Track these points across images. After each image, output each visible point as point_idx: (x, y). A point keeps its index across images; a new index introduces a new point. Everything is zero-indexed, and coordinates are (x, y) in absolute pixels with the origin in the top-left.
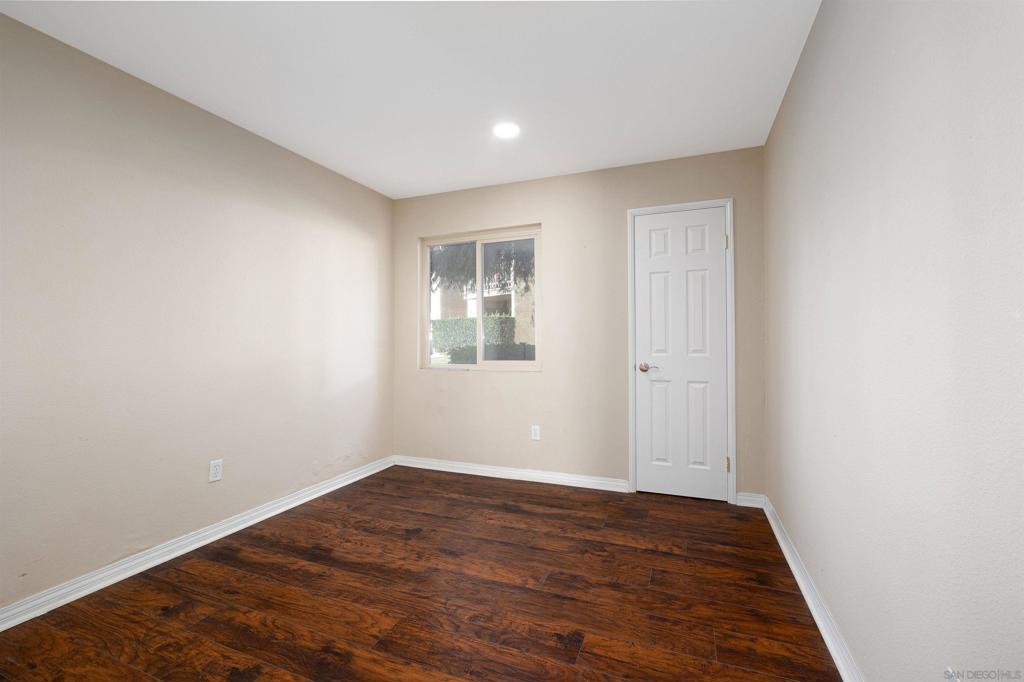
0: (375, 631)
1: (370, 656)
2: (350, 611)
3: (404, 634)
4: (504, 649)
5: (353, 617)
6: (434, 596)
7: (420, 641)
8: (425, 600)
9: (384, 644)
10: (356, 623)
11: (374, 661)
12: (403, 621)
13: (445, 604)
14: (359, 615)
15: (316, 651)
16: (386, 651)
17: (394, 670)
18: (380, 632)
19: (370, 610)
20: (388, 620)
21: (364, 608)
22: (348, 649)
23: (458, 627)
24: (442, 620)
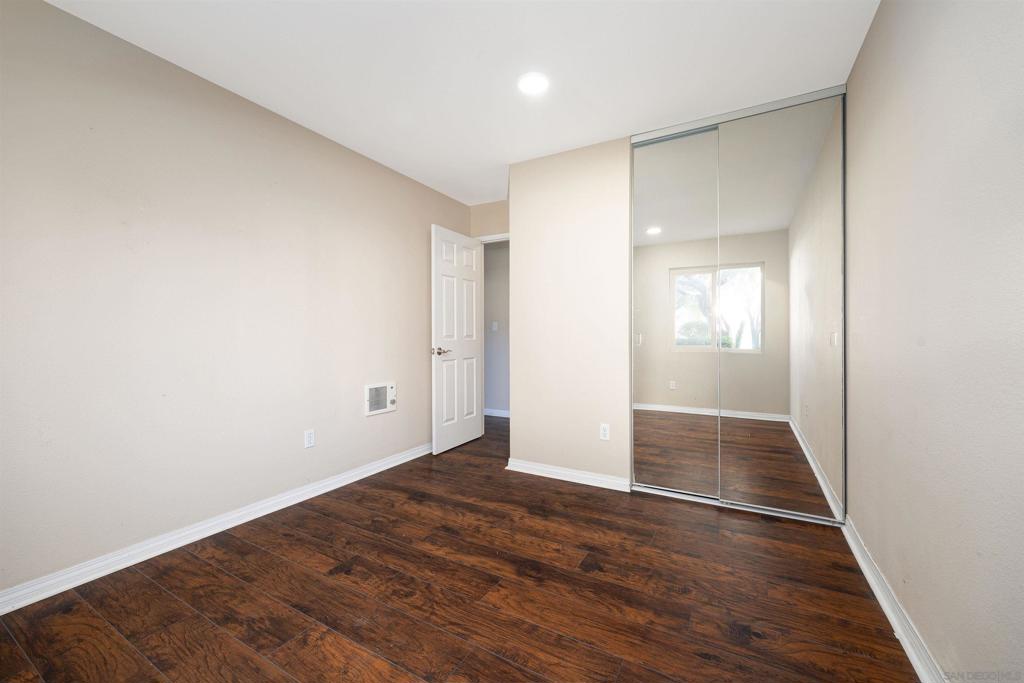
0: (503, 592)
1: (503, 573)
2: (536, 615)
3: (476, 586)
4: (397, 568)
5: (528, 606)
6: (444, 625)
7: (462, 580)
8: (453, 620)
9: (493, 581)
10: (524, 601)
11: (498, 569)
12: (478, 598)
13: (432, 613)
14: (523, 608)
15: (548, 579)
16: (490, 575)
17: (483, 563)
18: (498, 590)
19: (514, 614)
20: (492, 600)
21: (522, 617)
22: (521, 579)
23: (426, 588)
24: (440, 595)
